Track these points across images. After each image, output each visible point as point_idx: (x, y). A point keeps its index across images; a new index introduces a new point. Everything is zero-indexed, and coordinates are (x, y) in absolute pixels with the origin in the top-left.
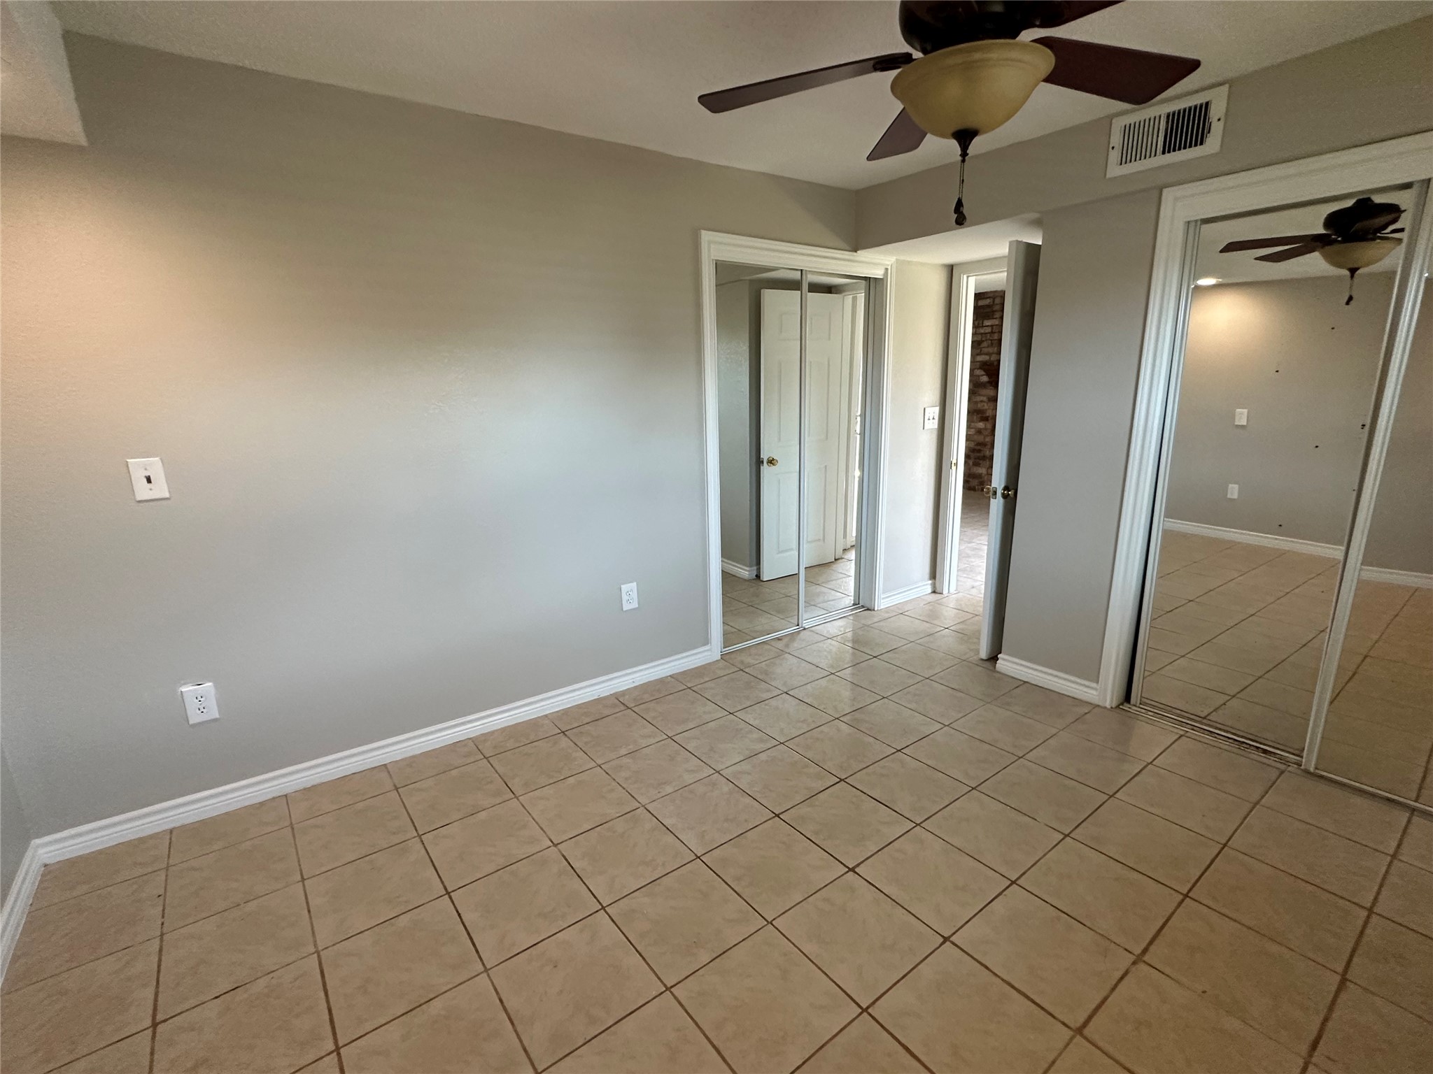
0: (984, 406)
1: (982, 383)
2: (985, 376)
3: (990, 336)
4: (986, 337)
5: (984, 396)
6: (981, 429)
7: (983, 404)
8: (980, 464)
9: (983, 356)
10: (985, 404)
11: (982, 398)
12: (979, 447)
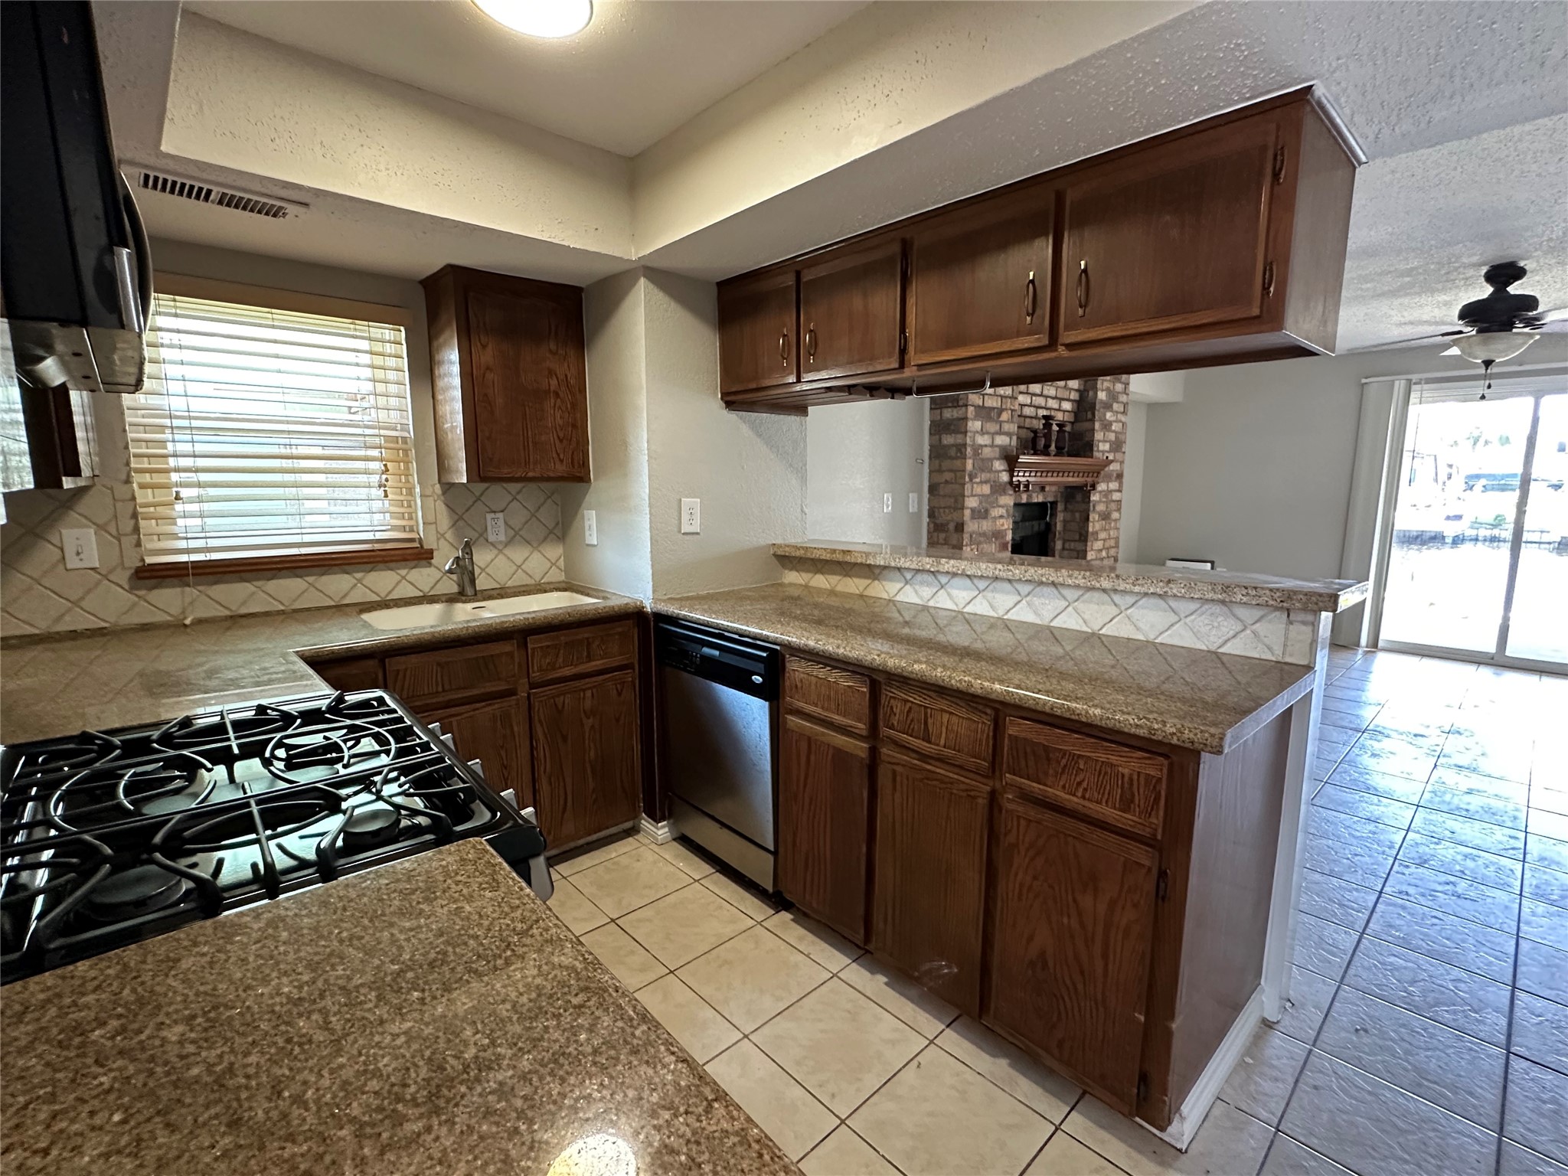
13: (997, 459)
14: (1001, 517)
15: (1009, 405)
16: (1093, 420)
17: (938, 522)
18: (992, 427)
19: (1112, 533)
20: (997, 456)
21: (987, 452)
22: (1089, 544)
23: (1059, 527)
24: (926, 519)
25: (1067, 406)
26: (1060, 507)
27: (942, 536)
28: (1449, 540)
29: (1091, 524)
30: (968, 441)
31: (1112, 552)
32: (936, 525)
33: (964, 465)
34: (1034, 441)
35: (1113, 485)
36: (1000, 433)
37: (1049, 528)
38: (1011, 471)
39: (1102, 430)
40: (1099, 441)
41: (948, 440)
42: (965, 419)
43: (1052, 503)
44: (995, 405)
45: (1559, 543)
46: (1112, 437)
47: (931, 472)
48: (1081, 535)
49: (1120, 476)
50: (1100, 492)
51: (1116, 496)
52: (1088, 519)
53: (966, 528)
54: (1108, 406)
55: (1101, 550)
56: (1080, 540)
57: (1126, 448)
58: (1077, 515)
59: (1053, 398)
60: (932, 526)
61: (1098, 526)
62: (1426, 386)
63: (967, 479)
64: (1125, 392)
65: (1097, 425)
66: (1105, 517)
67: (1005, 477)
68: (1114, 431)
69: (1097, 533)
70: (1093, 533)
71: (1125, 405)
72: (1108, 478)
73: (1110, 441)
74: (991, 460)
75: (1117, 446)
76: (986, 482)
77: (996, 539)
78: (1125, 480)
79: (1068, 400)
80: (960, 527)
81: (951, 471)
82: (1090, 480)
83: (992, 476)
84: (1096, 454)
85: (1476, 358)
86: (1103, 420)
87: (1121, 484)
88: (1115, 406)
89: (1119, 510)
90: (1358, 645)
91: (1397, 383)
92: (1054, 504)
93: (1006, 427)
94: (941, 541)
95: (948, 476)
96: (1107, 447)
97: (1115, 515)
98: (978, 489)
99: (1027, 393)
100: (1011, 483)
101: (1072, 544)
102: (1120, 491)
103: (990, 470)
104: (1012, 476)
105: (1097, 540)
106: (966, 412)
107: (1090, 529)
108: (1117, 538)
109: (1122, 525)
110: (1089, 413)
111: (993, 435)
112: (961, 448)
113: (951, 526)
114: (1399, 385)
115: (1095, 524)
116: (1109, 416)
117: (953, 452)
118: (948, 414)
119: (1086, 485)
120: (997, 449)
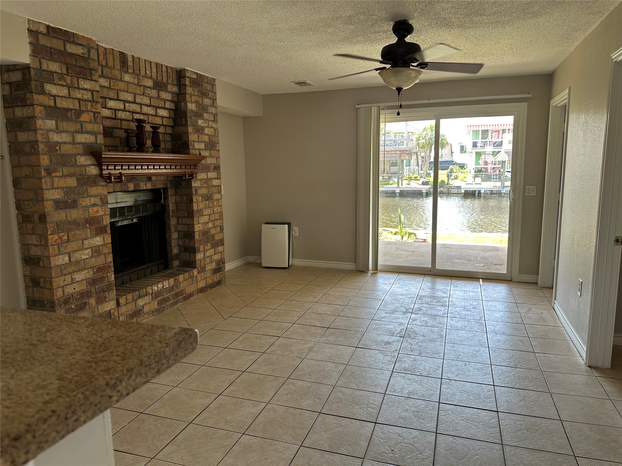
0: (97, 211)
1: (89, 177)
2: (93, 167)
3: (92, 106)
4: (86, 106)
5: (95, 196)
6: (99, 246)
7: (95, 209)
8: (105, 298)
9: (86, 136)
10: (100, 209)
11: (93, 200)
12: (100, 275)
13: (82, 155)
14: (94, 205)
15: (89, 108)
16: (186, 125)
17: (26, 214)
18: (72, 127)
19: (215, 209)
20: (81, 152)
21: (66, 149)
22: (195, 219)
23: (171, 207)
24: (13, 212)
25: (163, 113)
26: (170, 192)
27: (30, 226)
28: (424, 194)
29: (195, 205)
30: (40, 138)
31: (218, 223)
32: (23, 216)
33: (38, 160)
34: (127, 139)
35: (212, 175)
36: (82, 131)
37: (164, 209)
38: (99, 165)
39: (196, 133)
40: (194, 142)
41: (22, 137)
42: (33, 118)
43: (164, 189)
44: (71, 106)
45: (464, 193)
46: (206, 139)
47: (13, 167)
48: (189, 213)
49: (217, 168)
50: (200, 180)
51: (215, 182)
52: (191, 201)
53: (49, 219)
54: (199, 115)
55: (208, 223)
56: (188, 217)
57: (221, 146)
58: (185, 197)
59: (147, 105)
60: (20, 217)
61: (201, 205)
62: (387, 111)
63: (43, 173)
64: (214, 105)
65: (190, 129)
66: (208, 198)
67: (94, 171)
68: (207, 135)
69: (201, 210)
70: (198, 211)
71: (215, 115)
72: (206, 169)
73: (204, 142)
74: (75, 156)
75: (212, 145)
76: (70, 175)
77: (91, 225)
78: (222, 170)
79: (165, 108)
80: (43, 218)
81: (29, 166)
82: (188, 171)
83: (78, 170)
84: (192, 151)
85: (393, 86)
86: (195, 125)
87: (219, 173)
88: (206, 115)
89: (220, 192)
90: (368, 269)
91: (373, 108)
92: (165, 189)
93: (89, 127)
94: (30, 231)
95: (26, 171)
96: (202, 146)
97: (216, 196)
98: (62, 183)
99: (118, 100)
100: (101, 175)
101: (184, 220)
102: (219, 178)
103: (75, 165)
104: (101, 170)
105: (202, 215)
106: (34, 111)
107: (195, 208)
108: (221, 214)
109: (224, 202)
110: (183, 119)
111: (73, 134)
112: (34, 144)
113: (36, 217)
114: (374, 110)
115: (198, 204)
116: (200, 122)
117: (27, 149)
118: (19, 112)
119: (185, 175)
120: (81, 147)
